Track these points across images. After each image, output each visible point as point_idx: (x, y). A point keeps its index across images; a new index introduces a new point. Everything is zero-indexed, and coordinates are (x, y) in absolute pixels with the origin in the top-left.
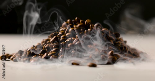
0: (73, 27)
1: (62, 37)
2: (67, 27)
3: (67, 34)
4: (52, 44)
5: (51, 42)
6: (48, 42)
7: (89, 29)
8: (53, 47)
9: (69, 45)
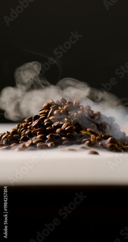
0: (58, 109)
1: (45, 121)
2: (50, 109)
3: (51, 118)
4: (35, 129)
5: (34, 127)
6: (28, 127)
7: (79, 112)
8: (38, 132)
9: (58, 130)
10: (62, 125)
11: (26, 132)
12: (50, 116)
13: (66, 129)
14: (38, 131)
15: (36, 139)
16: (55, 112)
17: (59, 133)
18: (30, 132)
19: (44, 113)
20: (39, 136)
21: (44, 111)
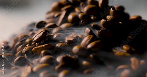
0: (74, 12)
1: (54, 31)
4: (38, 46)
5: (36, 41)
7: (109, 17)
8: (43, 52)
9: (75, 49)
10: (81, 39)
11: (24, 50)
12: (61, 24)
13: (89, 46)
14: (42, 49)
15: (38, 62)
16: (70, 17)
17: (77, 54)
18: (30, 49)
19: (53, 17)
20: (44, 59)
21: (52, 14)
